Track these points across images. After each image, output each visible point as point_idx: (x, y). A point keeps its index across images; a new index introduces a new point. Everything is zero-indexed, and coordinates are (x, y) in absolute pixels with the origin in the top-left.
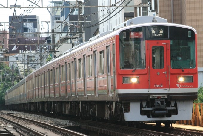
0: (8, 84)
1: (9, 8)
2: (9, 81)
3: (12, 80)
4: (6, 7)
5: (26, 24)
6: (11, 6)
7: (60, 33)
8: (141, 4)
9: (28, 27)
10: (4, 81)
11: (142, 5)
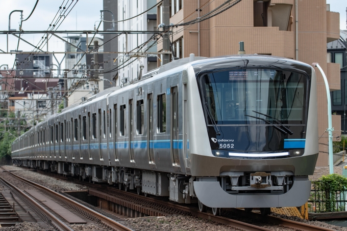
0: (13, 133)
1: (9, 53)
2: (15, 130)
3: (17, 129)
4: (6, 52)
5: (37, 63)
6: (11, 51)
7: (72, 78)
8: (162, 50)
9: (38, 65)
10: (9, 130)
11: (164, 52)
